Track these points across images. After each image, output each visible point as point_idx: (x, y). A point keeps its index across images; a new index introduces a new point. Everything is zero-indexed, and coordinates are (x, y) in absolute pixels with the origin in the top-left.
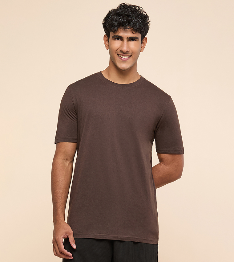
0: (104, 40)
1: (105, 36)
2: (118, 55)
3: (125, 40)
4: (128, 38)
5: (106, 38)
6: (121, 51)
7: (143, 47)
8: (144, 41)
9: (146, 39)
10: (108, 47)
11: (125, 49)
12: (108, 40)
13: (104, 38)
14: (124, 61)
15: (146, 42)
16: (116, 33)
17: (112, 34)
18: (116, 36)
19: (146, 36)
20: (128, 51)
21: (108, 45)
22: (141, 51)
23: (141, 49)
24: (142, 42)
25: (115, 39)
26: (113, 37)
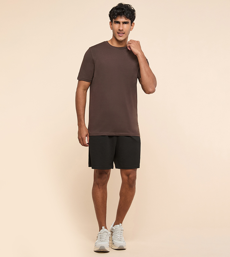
2: (118, 33)
3: (121, 24)
4: (123, 22)
6: (119, 30)
8: (133, 25)
10: (112, 28)
11: (121, 29)
12: (112, 25)
13: (110, 24)
14: (121, 36)
16: (116, 19)
17: (114, 20)
18: (116, 21)
20: (123, 30)
23: (131, 29)
24: (131, 25)
25: (115, 23)
26: (114, 22)
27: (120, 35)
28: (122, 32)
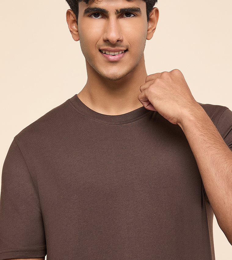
0: (67, 21)
1: (68, 13)
3: (113, 17)
4: (117, 11)
5: (71, 16)
6: (107, 41)
7: (151, 28)
8: (153, 16)
9: (157, 11)
10: (78, 35)
11: (113, 36)
12: (76, 21)
13: (67, 18)
14: (114, 62)
15: (156, 18)
16: (91, 3)
17: (82, 7)
18: (93, 9)
19: (156, 6)
20: (121, 39)
21: (77, 31)
22: (149, 38)
23: (148, 34)
24: (149, 19)
25: (90, 16)
26: (86, 11)
27: (112, 58)
28: (116, 48)
